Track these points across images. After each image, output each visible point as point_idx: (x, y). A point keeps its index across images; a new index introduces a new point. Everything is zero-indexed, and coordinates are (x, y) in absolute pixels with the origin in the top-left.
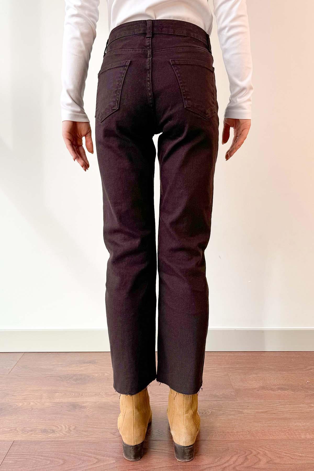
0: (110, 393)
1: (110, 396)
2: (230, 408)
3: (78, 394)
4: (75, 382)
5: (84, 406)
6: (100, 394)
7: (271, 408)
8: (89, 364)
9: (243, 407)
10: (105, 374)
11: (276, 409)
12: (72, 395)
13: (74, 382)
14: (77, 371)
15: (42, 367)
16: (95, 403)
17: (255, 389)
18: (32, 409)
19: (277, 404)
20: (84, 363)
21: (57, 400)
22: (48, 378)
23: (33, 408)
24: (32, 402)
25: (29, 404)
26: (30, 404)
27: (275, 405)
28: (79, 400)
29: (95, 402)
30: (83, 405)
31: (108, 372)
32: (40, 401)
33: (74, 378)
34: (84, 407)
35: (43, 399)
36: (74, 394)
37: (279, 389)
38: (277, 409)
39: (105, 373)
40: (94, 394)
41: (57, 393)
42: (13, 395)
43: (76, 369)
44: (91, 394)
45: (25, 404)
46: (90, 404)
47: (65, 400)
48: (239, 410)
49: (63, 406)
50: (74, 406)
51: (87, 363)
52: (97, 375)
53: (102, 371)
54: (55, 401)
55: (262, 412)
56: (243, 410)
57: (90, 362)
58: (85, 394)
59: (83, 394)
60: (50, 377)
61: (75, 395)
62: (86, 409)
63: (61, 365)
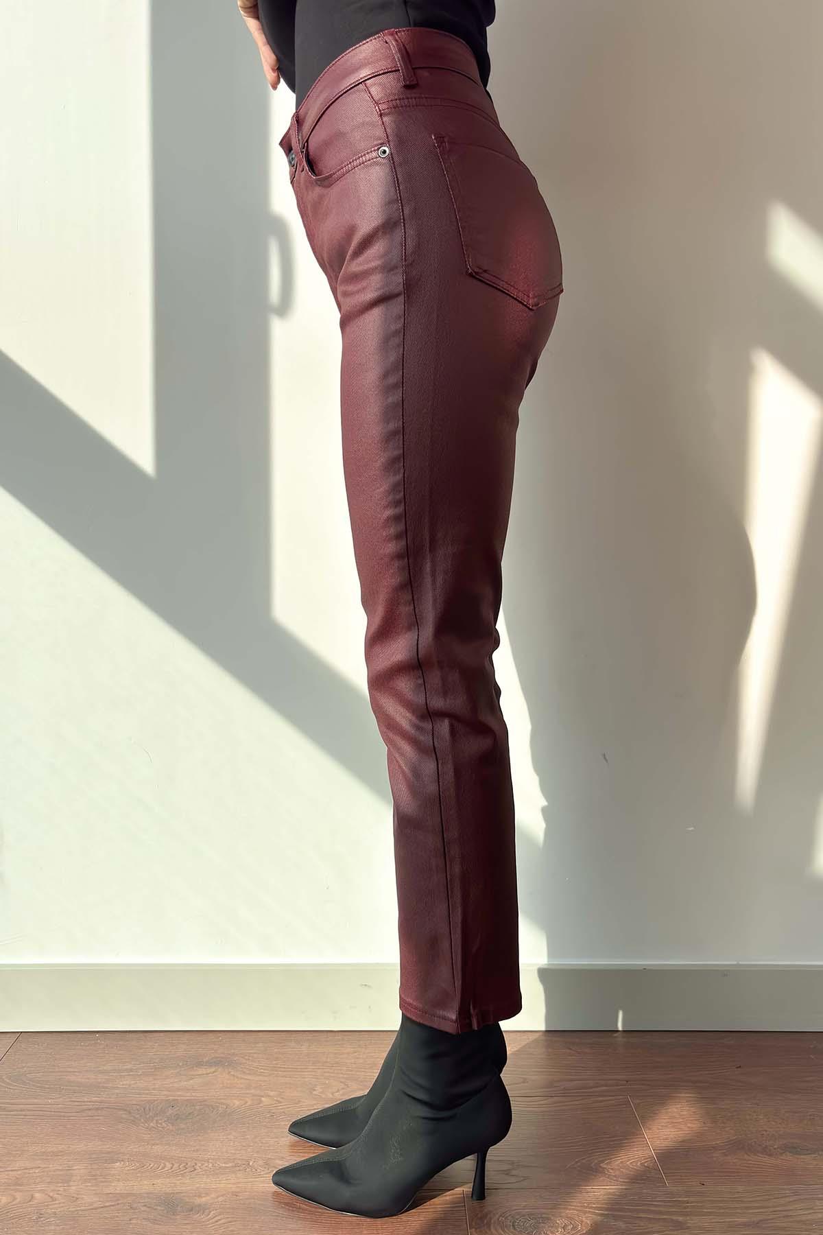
2: (648, 1210)
3: (184, 1165)
4: (173, 1125)
5: (199, 1205)
6: (249, 1164)
7: (771, 1209)
8: (213, 1069)
9: (685, 1208)
10: (263, 1099)
11: (785, 1213)
12: (163, 1168)
13: (171, 1127)
14: (178, 1090)
15: (73, 1079)
16: (235, 1194)
17: (715, 1148)
18: (40, 1215)
19: (787, 1199)
20: (200, 1064)
21: (119, 1187)
22: (90, 1113)
23: (42, 1212)
24: (39, 1191)
25: (30, 1201)
26: (32, 1197)
27: (782, 1201)
28: (186, 1185)
29: (233, 1192)
30: (198, 1201)
31: (272, 1094)
32: (65, 1190)
33: (170, 1111)
34: (201, 1209)
35: (74, 1181)
36: (169, 1165)
37: (787, 1148)
38: (790, 1213)
39: (263, 1096)
40: (230, 1165)
41: (117, 1160)
43: (176, 1085)
44: (224, 1165)
45: (19, 1196)
46: (218, 1197)
47: (144, 1186)
48: (674, 1218)
49: (135, 1206)
50: (172, 1206)
51: (210, 1064)
52: (237, 1103)
53: (253, 1091)
54: (111, 1190)
55: (745, 1225)
56: (688, 1218)
57: (218, 1062)
58: (202, 1165)
59: (196, 1164)
60: (97, 1109)
61: (172, 1168)
62: (209, 1214)
63: (131, 1070)
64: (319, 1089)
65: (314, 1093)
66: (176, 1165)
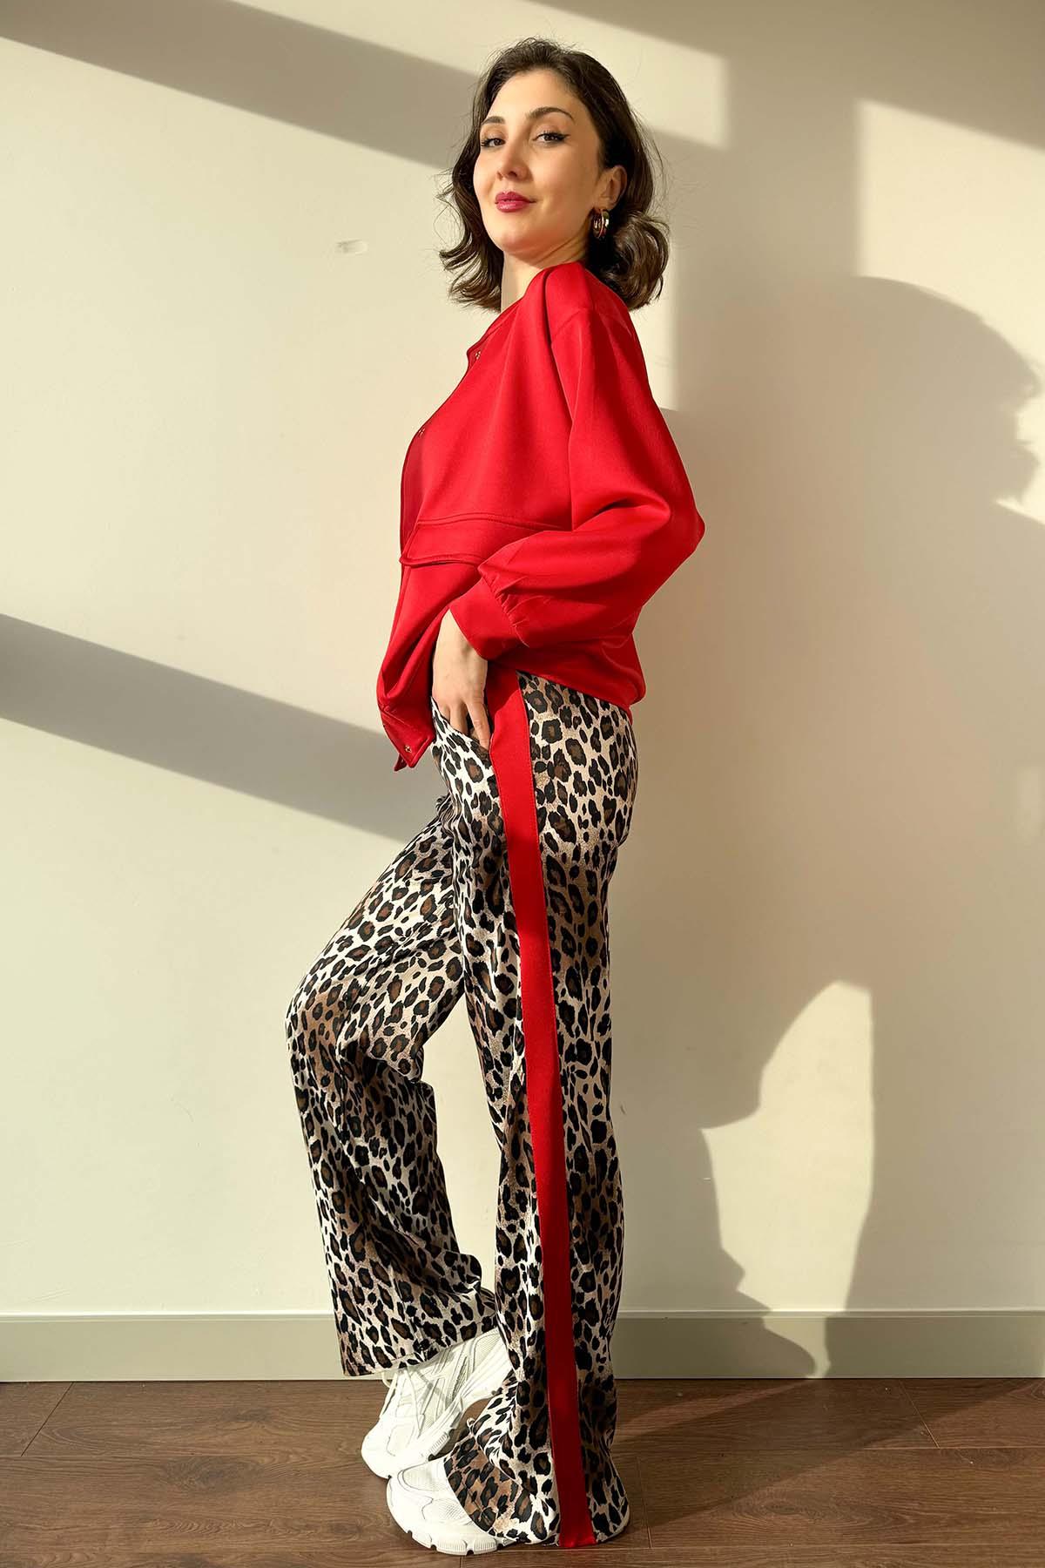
0: (297, 1523)
1: (295, 1533)
3: (208, 1525)
4: (204, 1482)
6: (268, 1525)
8: (249, 1423)
10: (291, 1456)
12: (190, 1528)
13: (202, 1486)
14: (214, 1445)
15: (117, 1432)
16: (253, 1555)
17: (704, 1508)
20: (237, 1418)
21: (147, 1547)
22: (130, 1470)
24: (77, 1551)
25: (69, 1560)
26: (71, 1556)
28: (209, 1546)
29: (253, 1552)
30: (218, 1562)
31: (300, 1450)
32: (102, 1549)
33: (203, 1469)
35: (110, 1540)
36: (196, 1525)
37: (772, 1508)
39: (290, 1453)
40: (252, 1525)
41: (151, 1520)
42: (27, 1528)
43: (211, 1441)
44: (245, 1526)
45: (59, 1557)
46: (238, 1557)
47: (171, 1546)
51: (245, 1418)
52: (266, 1460)
53: (282, 1448)
54: (142, 1550)
57: (254, 1416)
58: (226, 1525)
59: (221, 1525)
60: (137, 1466)
61: (198, 1528)
63: (171, 1424)
64: (344, 1445)
65: (340, 1449)
66: (202, 1526)
